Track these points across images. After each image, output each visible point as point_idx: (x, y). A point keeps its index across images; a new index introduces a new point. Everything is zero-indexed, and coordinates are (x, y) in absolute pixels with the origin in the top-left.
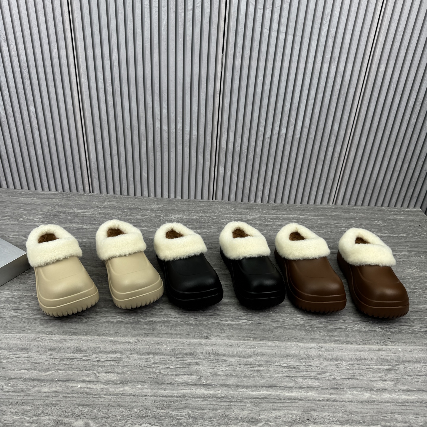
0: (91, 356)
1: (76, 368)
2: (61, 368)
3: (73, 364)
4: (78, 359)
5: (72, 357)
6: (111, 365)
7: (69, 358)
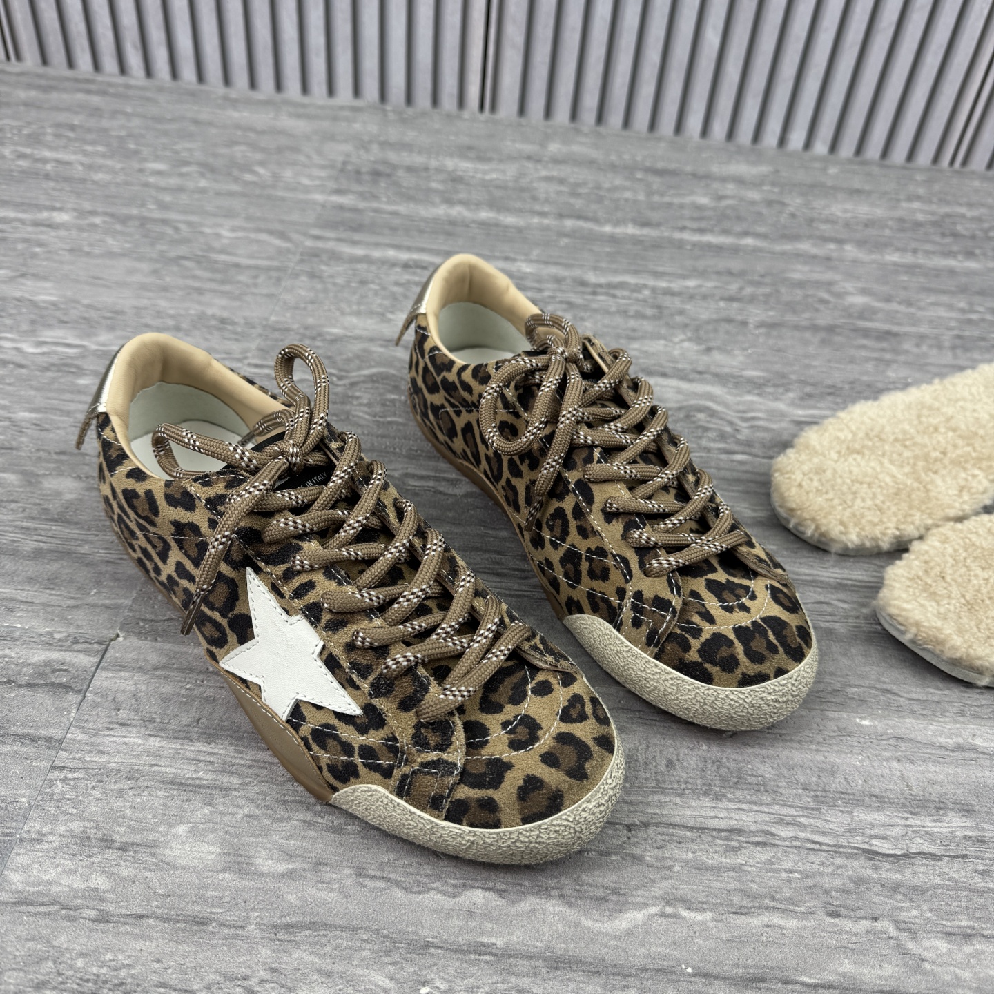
0: (820, 823)
1: (773, 898)
2: (684, 889)
3: (739, 869)
4: (755, 833)
5: (714, 823)
6: (956, 887)
7: (703, 829)
